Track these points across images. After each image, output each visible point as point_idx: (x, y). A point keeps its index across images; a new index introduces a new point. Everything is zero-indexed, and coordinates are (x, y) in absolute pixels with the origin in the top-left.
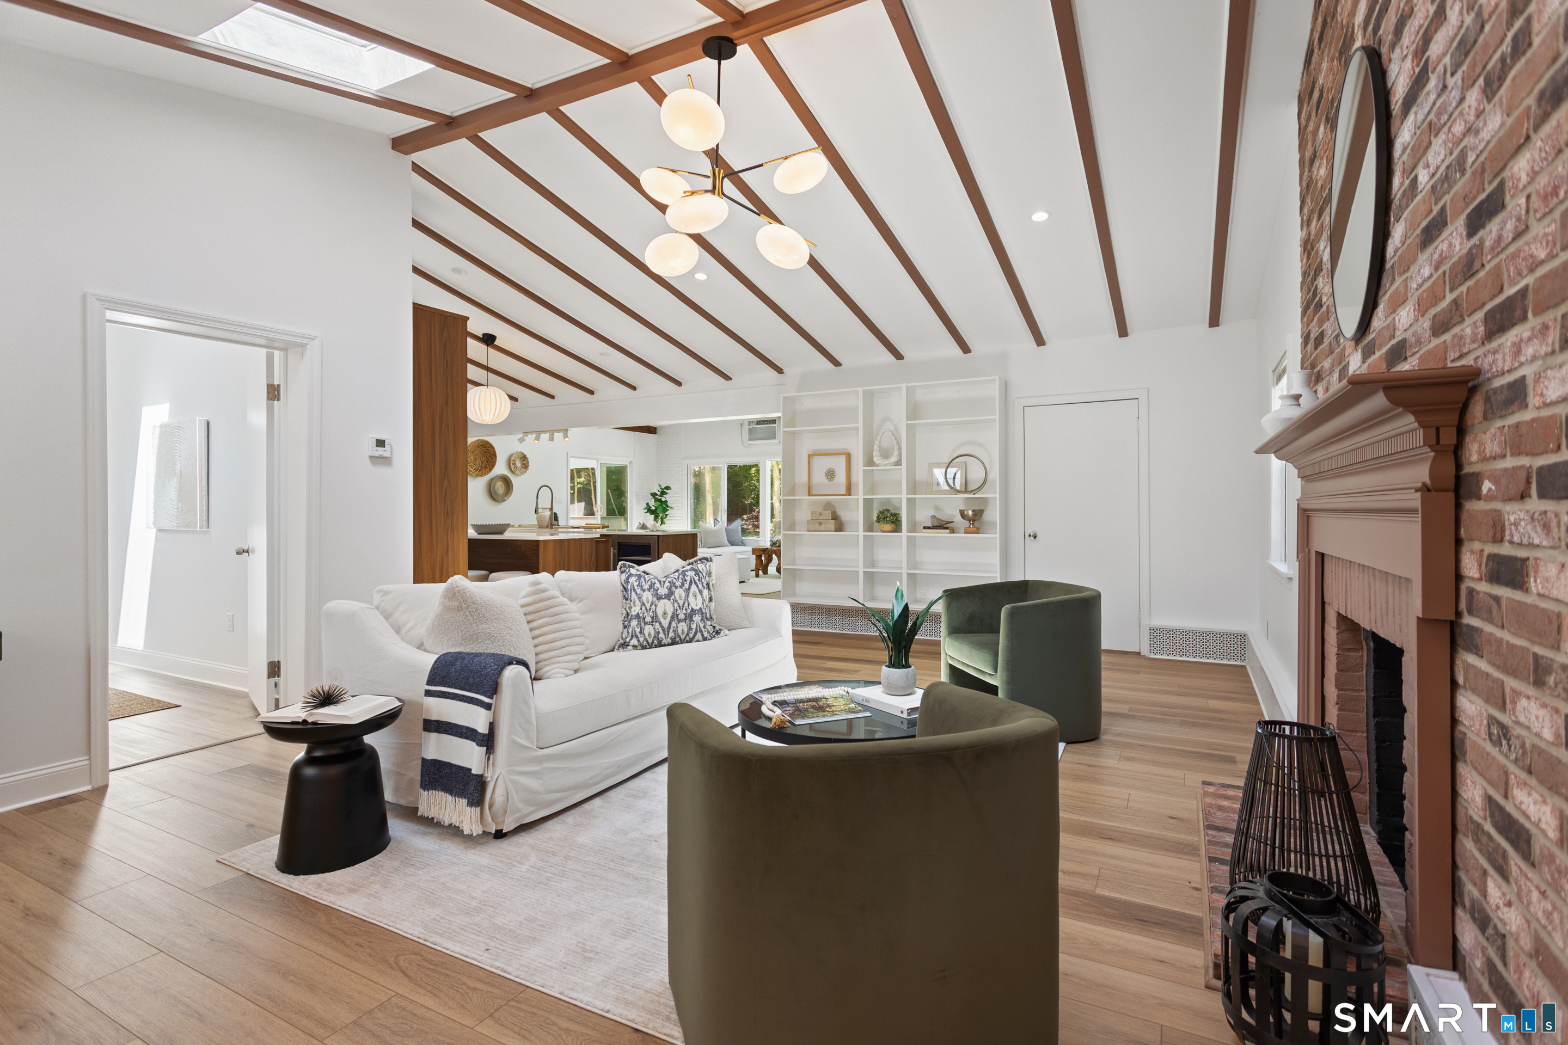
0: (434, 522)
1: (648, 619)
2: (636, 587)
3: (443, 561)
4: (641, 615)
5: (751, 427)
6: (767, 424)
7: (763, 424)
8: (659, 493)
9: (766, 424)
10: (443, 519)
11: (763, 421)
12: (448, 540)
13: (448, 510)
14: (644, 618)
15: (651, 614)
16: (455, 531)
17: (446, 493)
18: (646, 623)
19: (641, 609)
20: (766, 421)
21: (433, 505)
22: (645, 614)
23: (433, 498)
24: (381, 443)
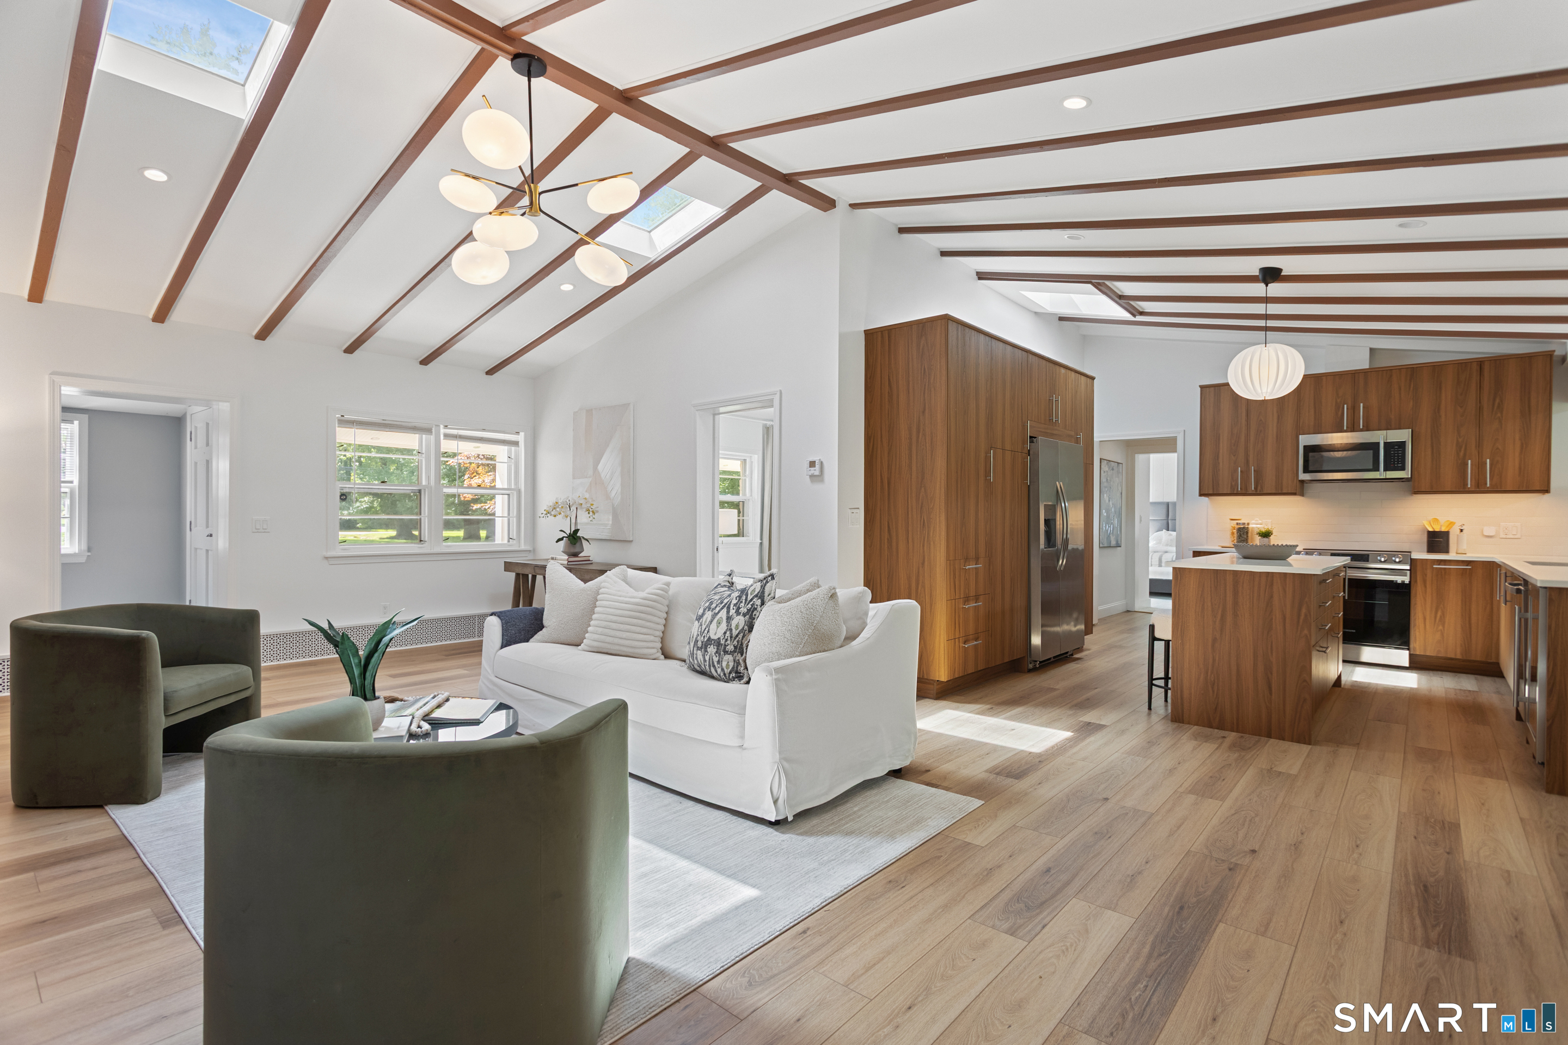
0: (910, 533)
1: (730, 648)
2: (732, 606)
3: (919, 572)
4: (722, 642)
10: (919, 529)
12: (924, 552)
13: (924, 520)
14: (726, 646)
15: (735, 642)
16: (932, 543)
17: (922, 504)
18: (726, 652)
19: (725, 633)
21: (910, 516)
22: (729, 642)
23: (910, 509)
24: (812, 464)
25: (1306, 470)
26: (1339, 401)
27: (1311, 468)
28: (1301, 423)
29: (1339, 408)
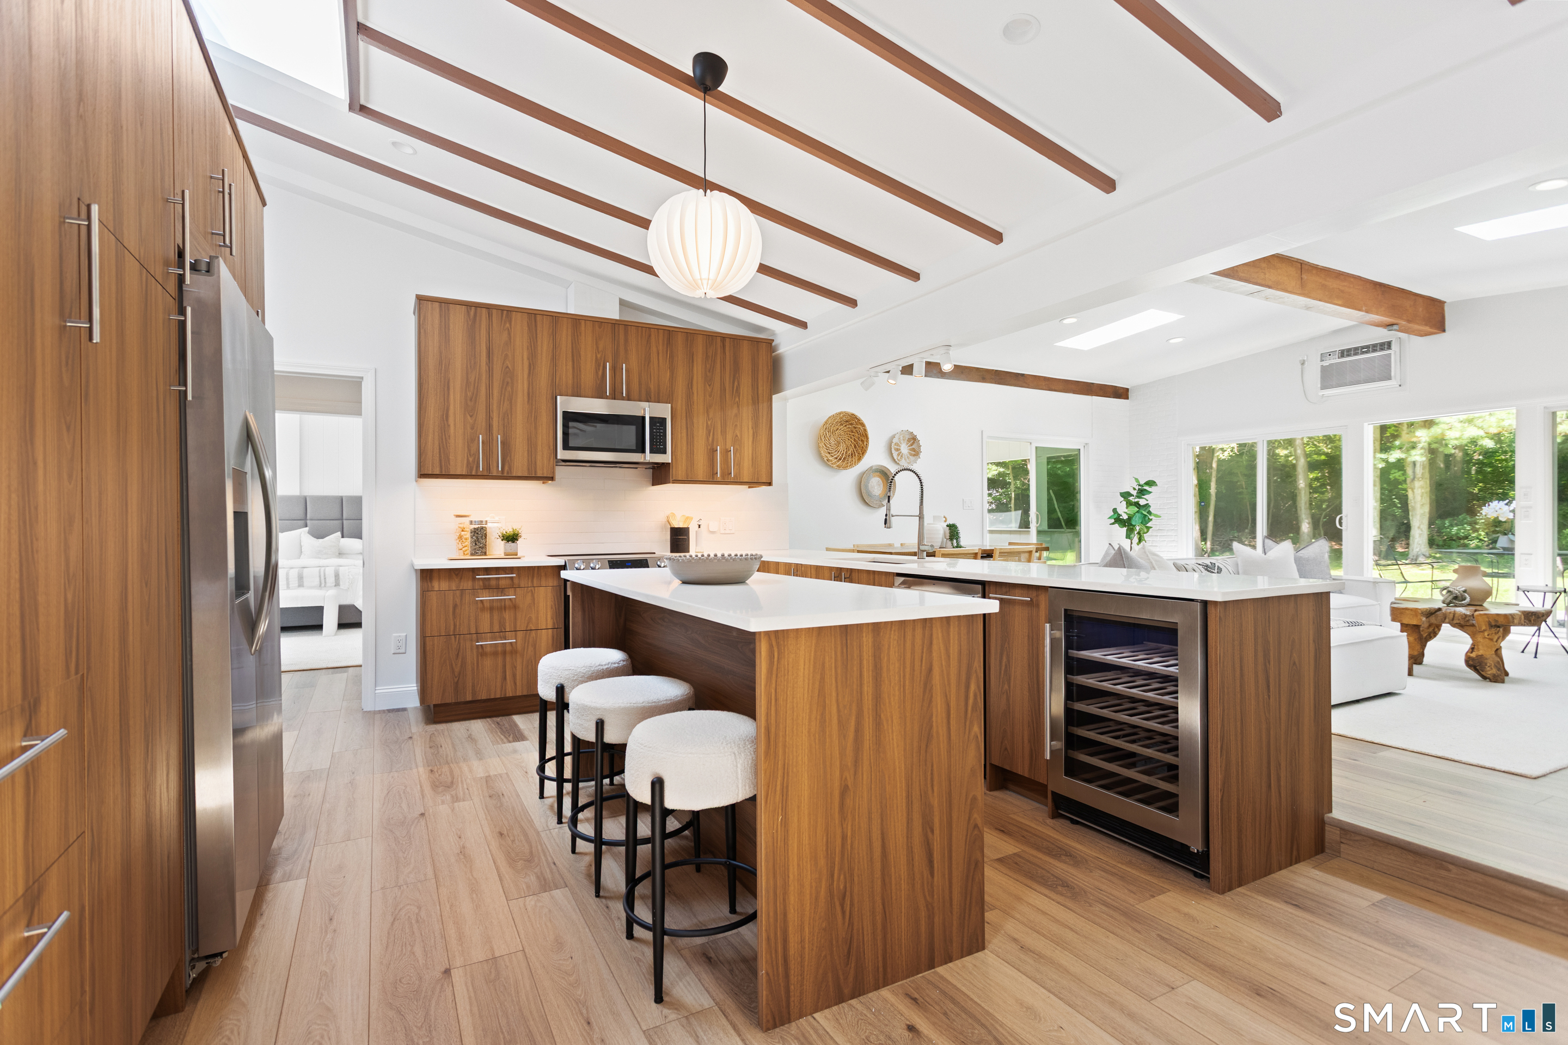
5: (1326, 363)
6: (1366, 352)
7: (1356, 354)
8: (1134, 493)
9: (1363, 353)
11: (1356, 349)
20: (1363, 347)
25: (566, 447)
26: (599, 356)
27: (572, 443)
28: (557, 380)
29: (600, 366)
